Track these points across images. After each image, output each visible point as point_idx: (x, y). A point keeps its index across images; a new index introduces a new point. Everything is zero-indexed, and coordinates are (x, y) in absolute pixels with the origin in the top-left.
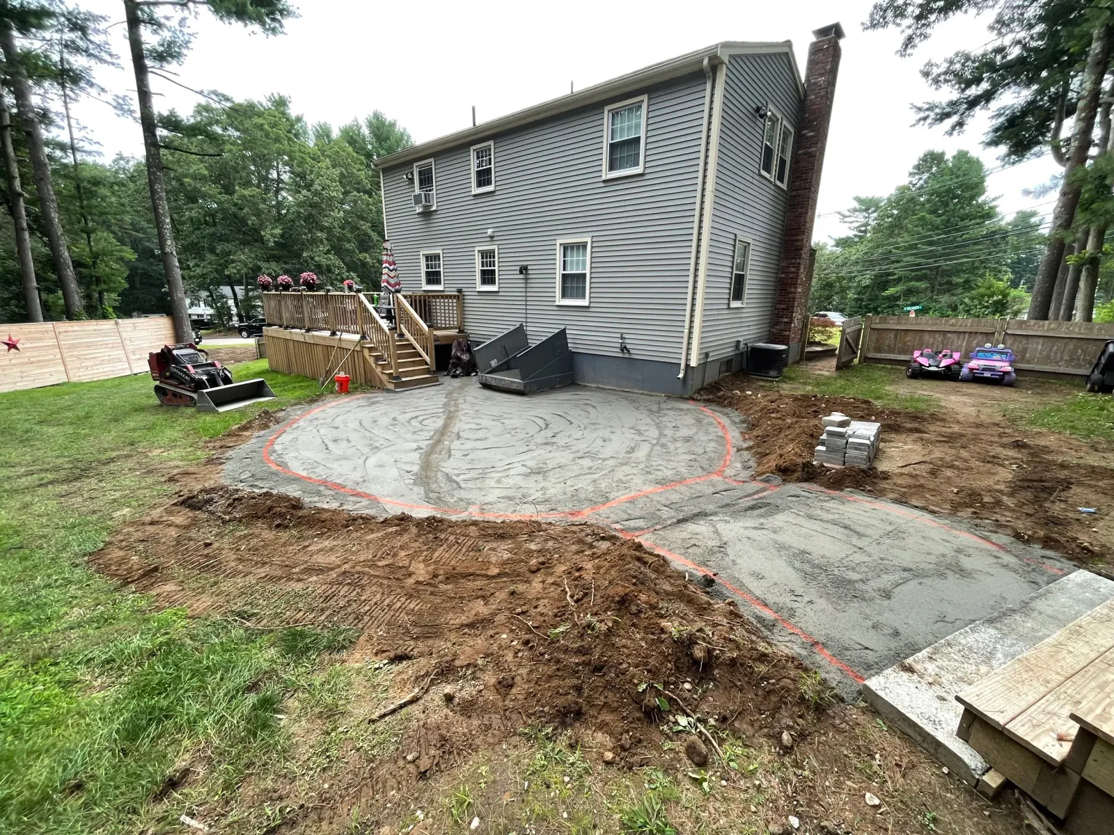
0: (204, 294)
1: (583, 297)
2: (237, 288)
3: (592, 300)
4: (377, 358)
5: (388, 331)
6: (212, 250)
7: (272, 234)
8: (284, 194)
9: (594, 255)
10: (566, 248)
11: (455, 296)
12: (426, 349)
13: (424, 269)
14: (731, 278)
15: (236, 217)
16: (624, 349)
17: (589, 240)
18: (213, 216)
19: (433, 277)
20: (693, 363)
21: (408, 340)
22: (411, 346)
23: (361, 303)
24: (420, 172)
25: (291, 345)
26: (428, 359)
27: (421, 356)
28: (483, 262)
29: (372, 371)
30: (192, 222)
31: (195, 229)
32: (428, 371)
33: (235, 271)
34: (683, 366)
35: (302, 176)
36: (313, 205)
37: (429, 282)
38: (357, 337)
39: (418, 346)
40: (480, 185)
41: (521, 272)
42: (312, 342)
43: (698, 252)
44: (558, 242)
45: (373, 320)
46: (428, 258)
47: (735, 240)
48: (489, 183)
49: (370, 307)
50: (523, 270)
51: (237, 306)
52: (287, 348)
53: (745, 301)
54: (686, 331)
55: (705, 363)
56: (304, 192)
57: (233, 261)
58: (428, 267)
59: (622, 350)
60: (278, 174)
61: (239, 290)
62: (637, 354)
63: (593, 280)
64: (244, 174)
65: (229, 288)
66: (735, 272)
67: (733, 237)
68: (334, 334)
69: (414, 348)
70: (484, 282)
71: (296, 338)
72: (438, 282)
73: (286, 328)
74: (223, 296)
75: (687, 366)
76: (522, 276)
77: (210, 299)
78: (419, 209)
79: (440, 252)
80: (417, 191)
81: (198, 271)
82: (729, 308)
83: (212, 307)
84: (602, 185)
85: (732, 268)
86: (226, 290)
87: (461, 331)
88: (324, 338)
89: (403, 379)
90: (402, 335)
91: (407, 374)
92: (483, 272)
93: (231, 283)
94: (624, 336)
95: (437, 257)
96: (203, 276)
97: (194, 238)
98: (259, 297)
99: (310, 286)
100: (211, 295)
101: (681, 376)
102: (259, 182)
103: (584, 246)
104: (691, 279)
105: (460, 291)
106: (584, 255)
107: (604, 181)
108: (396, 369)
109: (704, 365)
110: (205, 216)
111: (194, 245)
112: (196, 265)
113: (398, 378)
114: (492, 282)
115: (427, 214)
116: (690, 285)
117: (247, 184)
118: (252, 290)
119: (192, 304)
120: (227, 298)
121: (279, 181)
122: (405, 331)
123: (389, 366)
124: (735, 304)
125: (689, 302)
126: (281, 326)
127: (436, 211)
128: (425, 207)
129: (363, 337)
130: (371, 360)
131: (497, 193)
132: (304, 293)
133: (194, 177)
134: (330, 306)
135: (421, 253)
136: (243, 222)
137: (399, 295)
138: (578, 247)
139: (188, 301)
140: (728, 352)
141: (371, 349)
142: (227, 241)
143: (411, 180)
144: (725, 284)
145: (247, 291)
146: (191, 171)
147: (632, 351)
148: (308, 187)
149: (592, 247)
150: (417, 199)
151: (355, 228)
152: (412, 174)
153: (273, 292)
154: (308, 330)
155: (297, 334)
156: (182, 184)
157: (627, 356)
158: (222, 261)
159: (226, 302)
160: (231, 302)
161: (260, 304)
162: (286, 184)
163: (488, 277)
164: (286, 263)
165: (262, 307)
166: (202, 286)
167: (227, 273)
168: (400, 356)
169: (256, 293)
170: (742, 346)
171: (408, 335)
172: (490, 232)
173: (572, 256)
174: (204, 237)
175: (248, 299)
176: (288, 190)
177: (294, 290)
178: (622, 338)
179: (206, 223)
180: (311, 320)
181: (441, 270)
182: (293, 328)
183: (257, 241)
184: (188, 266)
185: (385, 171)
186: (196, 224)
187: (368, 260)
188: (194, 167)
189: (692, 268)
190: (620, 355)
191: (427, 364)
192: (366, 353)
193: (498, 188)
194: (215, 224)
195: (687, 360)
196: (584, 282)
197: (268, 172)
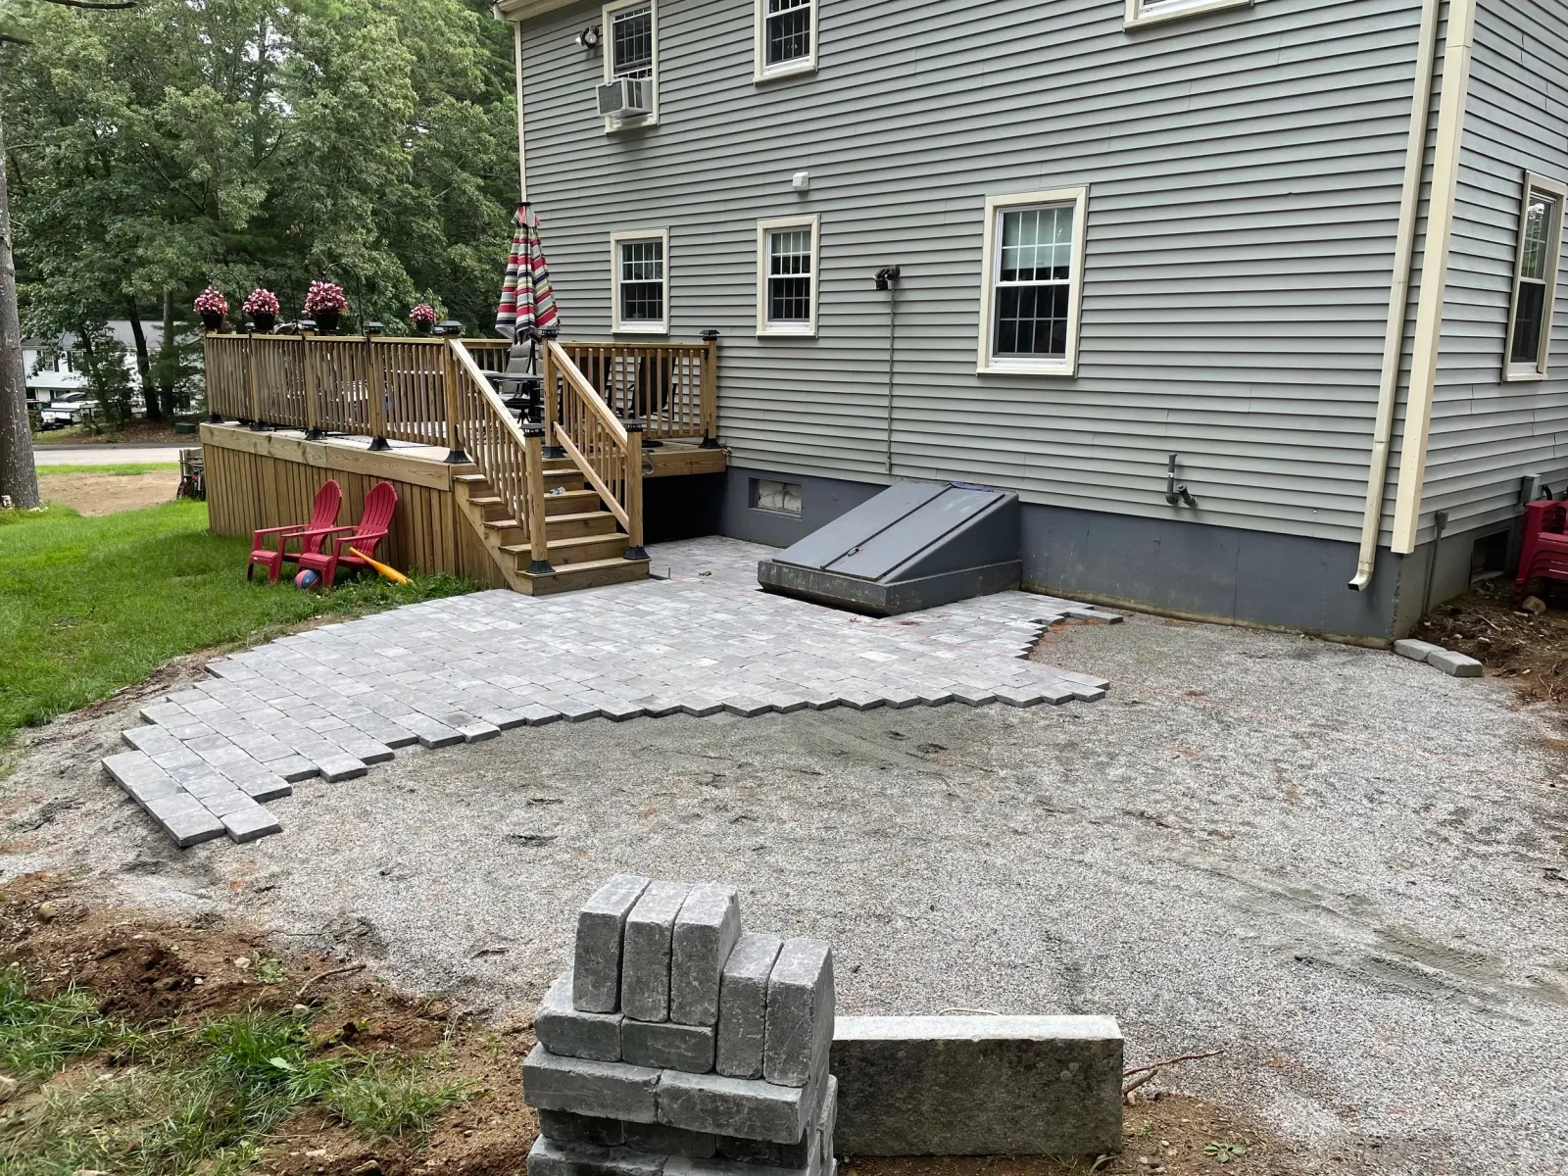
0: (69, 339)
1: (1059, 348)
2: (146, 326)
3: (1085, 359)
4: (492, 512)
5: (522, 440)
6: (97, 233)
7: (243, 198)
8: (273, 97)
9: (1094, 235)
10: (1009, 218)
11: (697, 350)
12: (619, 489)
13: (617, 279)
14: (1510, 296)
15: (158, 156)
16: (1178, 496)
17: (1080, 195)
18: (104, 153)
19: (642, 300)
20: (1402, 542)
21: (572, 464)
22: (579, 480)
23: (455, 363)
24: (617, 27)
25: (269, 469)
26: (623, 516)
27: (604, 507)
28: (775, 261)
29: (475, 543)
30: (58, 171)
31: (61, 186)
32: (621, 549)
33: (147, 286)
34: (1366, 553)
35: (322, 57)
36: (343, 128)
37: (630, 312)
38: (440, 454)
39: (598, 482)
40: (776, 54)
41: (882, 286)
42: (322, 463)
43: (1419, 220)
44: (989, 204)
45: (485, 409)
46: (630, 250)
47: (1522, 187)
48: (802, 49)
49: (480, 376)
50: (888, 279)
51: (143, 369)
52: (258, 481)
53: (1547, 362)
54: (1379, 450)
55: (1434, 544)
56: (324, 95)
57: (143, 262)
58: (628, 274)
59: (1173, 499)
60: (262, 53)
61: (153, 333)
62: (1216, 511)
63: (1088, 305)
64: (183, 56)
65: (128, 324)
66: (1520, 279)
67: (1515, 176)
68: (380, 444)
69: (588, 486)
70: (777, 312)
71: (279, 453)
72: (655, 313)
73: (261, 425)
74: (114, 345)
75: (1381, 551)
76: (882, 296)
77: (80, 353)
78: (611, 124)
79: (664, 234)
80: (609, 76)
81: (62, 285)
82: (1502, 382)
83: (85, 372)
84: (1123, 41)
85: (1513, 265)
86: (121, 330)
87: (710, 442)
88: (354, 454)
89: (559, 569)
90: (558, 450)
91: (567, 555)
92: (776, 286)
93: (134, 314)
94: (1180, 460)
95: (653, 248)
96: (70, 298)
97: (57, 208)
98: (195, 348)
99: (328, 320)
100: (86, 344)
101: (1359, 580)
102: (218, 72)
103: (1066, 210)
104: (1396, 299)
105: (711, 336)
106: (1067, 236)
107: (1131, 32)
108: (540, 544)
109: (1428, 549)
110: (88, 153)
111: (56, 223)
112: (59, 271)
113: (544, 565)
114: (800, 312)
115: (633, 136)
116: (1394, 315)
117: (189, 78)
118: (182, 330)
119: (41, 366)
120: (124, 350)
121: (265, 66)
122: (565, 439)
123: (520, 533)
124: (1518, 371)
125: (1389, 364)
126: (244, 422)
127: (655, 127)
128: (626, 116)
129: (457, 456)
130: (476, 518)
131: (822, 76)
132: (310, 337)
133: (73, 65)
134: (375, 372)
135: (613, 237)
136: (177, 169)
137: (556, 346)
138: (1046, 215)
139: (30, 358)
140: (1498, 507)
141: (475, 487)
142: (133, 211)
143: (595, 48)
144: (1493, 310)
145: (170, 333)
146: (69, 50)
147: (1202, 505)
148: (335, 82)
149: (1088, 214)
150: (609, 98)
151: (441, 183)
152: (597, 32)
153: (234, 335)
154: (315, 433)
155: (286, 442)
156: (45, 83)
157: (1187, 517)
158: (118, 261)
159: (121, 360)
160: (131, 361)
161: (199, 365)
162: (282, 74)
163: (789, 298)
164: (266, 265)
165: (203, 372)
166: (67, 322)
167: (126, 289)
168: (553, 507)
169: (191, 339)
170: (1535, 493)
171: (573, 451)
172: (798, 178)
173: (1027, 240)
174: (79, 204)
175: (170, 352)
176: (283, 89)
177: (284, 331)
178: (1173, 466)
179: (90, 171)
180: (324, 407)
181: (665, 280)
182: (278, 427)
183: (200, 211)
184: (41, 272)
185: (527, 26)
186: (69, 174)
187: (469, 262)
188: (78, 42)
189: (1400, 265)
190: (1168, 515)
191: (620, 529)
192: (462, 495)
193: (824, 63)
194: (108, 171)
195: (1381, 532)
196: (1062, 310)
197: (239, 48)
